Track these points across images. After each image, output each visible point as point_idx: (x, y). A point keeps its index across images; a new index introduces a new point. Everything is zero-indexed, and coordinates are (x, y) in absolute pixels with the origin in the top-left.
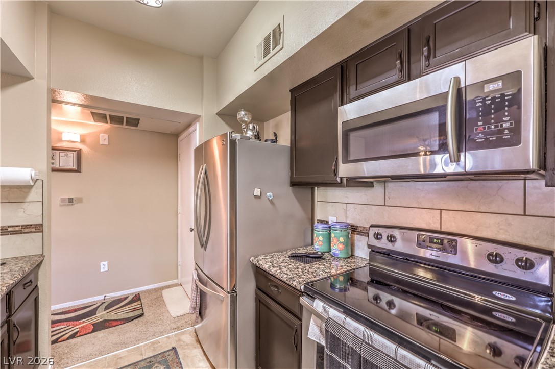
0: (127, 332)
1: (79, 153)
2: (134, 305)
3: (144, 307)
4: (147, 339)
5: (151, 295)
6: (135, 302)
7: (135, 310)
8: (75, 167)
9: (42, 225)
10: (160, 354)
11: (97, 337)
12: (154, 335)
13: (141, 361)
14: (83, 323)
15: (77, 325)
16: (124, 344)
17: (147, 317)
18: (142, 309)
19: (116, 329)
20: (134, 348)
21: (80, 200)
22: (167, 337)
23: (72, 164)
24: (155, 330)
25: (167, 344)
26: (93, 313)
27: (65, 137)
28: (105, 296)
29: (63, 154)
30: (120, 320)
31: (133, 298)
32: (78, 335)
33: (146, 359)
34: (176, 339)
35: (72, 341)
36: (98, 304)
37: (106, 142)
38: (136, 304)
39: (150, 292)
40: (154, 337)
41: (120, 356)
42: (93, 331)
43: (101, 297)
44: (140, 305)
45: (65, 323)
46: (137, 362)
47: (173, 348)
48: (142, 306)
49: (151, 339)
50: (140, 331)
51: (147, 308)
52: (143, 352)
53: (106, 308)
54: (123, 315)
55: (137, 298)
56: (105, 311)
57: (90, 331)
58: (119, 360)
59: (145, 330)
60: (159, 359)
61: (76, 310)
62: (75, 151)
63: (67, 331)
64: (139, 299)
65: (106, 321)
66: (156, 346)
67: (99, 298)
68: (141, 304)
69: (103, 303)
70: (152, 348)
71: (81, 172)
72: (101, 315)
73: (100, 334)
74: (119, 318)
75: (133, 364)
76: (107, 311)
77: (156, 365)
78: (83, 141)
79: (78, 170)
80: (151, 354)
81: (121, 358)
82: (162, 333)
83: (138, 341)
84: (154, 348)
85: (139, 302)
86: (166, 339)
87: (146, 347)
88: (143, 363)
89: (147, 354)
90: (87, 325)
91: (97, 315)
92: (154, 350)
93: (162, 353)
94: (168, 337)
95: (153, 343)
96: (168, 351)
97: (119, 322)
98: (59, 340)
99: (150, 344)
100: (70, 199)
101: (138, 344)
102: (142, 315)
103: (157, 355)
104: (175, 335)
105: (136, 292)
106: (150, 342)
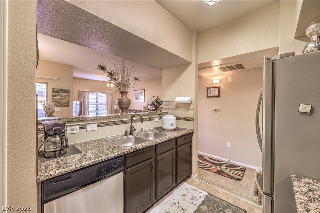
0: (228, 183)
1: (219, 88)
2: (239, 172)
3: (244, 177)
4: (234, 193)
5: (252, 173)
6: (241, 171)
7: (238, 175)
8: (218, 95)
9: (193, 118)
10: (236, 206)
11: (216, 176)
12: (239, 194)
13: (225, 201)
14: (215, 167)
15: (213, 166)
16: (223, 187)
17: (242, 182)
18: (242, 177)
19: (225, 178)
20: (226, 193)
21: (219, 110)
22: (246, 201)
23: (217, 94)
24: (242, 192)
25: (243, 205)
26: (220, 165)
27: (214, 82)
28: (229, 161)
29: (213, 89)
30: (229, 175)
31: (241, 168)
32: (210, 171)
33: (227, 202)
34: (251, 207)
35: (208, 172)
36: (225, 163)
37: (231, 81)
38: (241, 172)
39: (253, 171)
40: (239, 195)
41: (219, 191)
42: (216, 173)
43: (227, 160)
44: (242, 174)
45: (210, 163)
46: (223, 200)
47: (245, 210)
48: (243, 175)
49: (236, 195)
50: (233, 187)
51: (245, 178)
52: (229, 198)
53: (226, 166)
54: (231, 174)
55: (244, 170)
56: (225, 167)
57: (215, 172)
58: (217, 192)
59: (237, 188)
60: (234, 208)
61: (216, 161)
62: (217, 87)
63: (208, 167)
64: (244, 171)
65: (223, 172)
66: (237, 200)
67: (226, 160)
68: (244, 174)
69: (227, 163)
70: (234, 200)
71: (220, 97)
72: (223, 168)
73: (218, 176)
74: (229, 174)
75: (221, 199)
76: (226, 168)
77: (230, 210)
78: (220, 82)
79: (219, 96)
80: (231, 202)
81: (218, 192)
82: (244, 197)
83: (230, 191)
84: (235, 201)
85: (243, 173)
86: (244, 202)
87: (232, 197)
88: (225, 203)
89: (230, 200)
90: (216, 169)
91: (222, 167)
92: (235, 202)
93: (237, 207)
94: (247, 203)
95: (236, 198)
96: (241, 209)
97: (227, 176)
98: (205, 169)
99: (234, 197)
100: (215, 109)
101: (229, 192)
102: (240, 180)
103: (234, 205)
104: (252, 205)
105: (245, 167)
106: (235, 197)
